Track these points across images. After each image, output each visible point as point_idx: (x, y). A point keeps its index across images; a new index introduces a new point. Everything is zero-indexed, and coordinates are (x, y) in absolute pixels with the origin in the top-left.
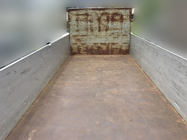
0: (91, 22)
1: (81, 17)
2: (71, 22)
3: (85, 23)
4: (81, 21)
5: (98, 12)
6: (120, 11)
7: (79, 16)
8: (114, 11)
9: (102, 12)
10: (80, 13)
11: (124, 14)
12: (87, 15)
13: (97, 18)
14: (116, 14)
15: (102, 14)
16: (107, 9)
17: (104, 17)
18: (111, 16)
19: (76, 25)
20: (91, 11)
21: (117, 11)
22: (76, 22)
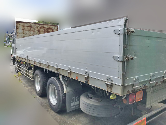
0: (33, 32)
1: (26, 28)
2: (18, 31)
3: (29, 32)
4: (26, 30)
5: (38, 26)
6: (52, 27)
7: (24, 27)
8: (48, 26)
9: (40, 26)
10: (25, 25)
11: (54, 29)
12: (31, 27)
13: (37, 29)
14: (50, 28)
15: (41, 27)
16: (44, 25)
17: (42, 30)
18: (46, 29)
19: (22, 33)
20: (34, 25)
21: (50, 26)
22: (22, 31)
